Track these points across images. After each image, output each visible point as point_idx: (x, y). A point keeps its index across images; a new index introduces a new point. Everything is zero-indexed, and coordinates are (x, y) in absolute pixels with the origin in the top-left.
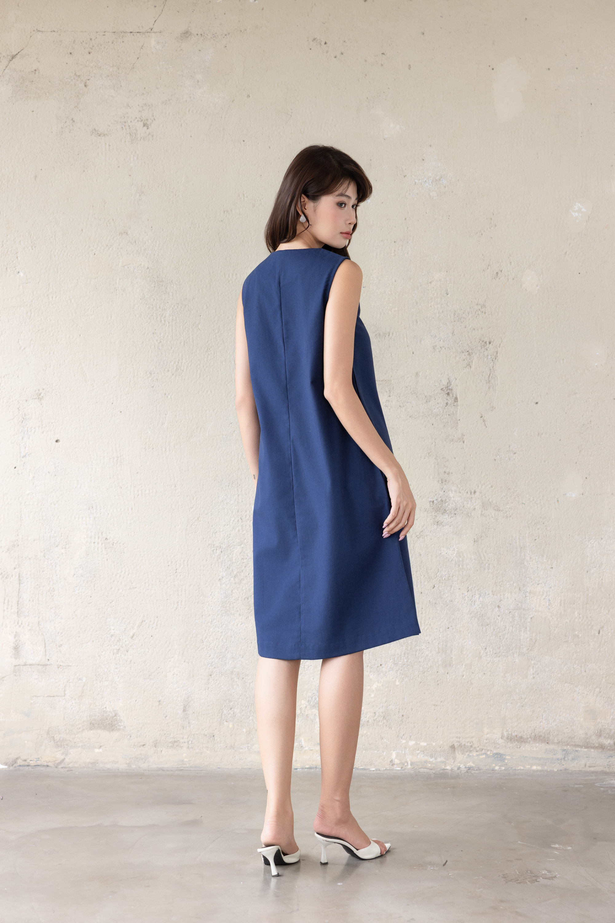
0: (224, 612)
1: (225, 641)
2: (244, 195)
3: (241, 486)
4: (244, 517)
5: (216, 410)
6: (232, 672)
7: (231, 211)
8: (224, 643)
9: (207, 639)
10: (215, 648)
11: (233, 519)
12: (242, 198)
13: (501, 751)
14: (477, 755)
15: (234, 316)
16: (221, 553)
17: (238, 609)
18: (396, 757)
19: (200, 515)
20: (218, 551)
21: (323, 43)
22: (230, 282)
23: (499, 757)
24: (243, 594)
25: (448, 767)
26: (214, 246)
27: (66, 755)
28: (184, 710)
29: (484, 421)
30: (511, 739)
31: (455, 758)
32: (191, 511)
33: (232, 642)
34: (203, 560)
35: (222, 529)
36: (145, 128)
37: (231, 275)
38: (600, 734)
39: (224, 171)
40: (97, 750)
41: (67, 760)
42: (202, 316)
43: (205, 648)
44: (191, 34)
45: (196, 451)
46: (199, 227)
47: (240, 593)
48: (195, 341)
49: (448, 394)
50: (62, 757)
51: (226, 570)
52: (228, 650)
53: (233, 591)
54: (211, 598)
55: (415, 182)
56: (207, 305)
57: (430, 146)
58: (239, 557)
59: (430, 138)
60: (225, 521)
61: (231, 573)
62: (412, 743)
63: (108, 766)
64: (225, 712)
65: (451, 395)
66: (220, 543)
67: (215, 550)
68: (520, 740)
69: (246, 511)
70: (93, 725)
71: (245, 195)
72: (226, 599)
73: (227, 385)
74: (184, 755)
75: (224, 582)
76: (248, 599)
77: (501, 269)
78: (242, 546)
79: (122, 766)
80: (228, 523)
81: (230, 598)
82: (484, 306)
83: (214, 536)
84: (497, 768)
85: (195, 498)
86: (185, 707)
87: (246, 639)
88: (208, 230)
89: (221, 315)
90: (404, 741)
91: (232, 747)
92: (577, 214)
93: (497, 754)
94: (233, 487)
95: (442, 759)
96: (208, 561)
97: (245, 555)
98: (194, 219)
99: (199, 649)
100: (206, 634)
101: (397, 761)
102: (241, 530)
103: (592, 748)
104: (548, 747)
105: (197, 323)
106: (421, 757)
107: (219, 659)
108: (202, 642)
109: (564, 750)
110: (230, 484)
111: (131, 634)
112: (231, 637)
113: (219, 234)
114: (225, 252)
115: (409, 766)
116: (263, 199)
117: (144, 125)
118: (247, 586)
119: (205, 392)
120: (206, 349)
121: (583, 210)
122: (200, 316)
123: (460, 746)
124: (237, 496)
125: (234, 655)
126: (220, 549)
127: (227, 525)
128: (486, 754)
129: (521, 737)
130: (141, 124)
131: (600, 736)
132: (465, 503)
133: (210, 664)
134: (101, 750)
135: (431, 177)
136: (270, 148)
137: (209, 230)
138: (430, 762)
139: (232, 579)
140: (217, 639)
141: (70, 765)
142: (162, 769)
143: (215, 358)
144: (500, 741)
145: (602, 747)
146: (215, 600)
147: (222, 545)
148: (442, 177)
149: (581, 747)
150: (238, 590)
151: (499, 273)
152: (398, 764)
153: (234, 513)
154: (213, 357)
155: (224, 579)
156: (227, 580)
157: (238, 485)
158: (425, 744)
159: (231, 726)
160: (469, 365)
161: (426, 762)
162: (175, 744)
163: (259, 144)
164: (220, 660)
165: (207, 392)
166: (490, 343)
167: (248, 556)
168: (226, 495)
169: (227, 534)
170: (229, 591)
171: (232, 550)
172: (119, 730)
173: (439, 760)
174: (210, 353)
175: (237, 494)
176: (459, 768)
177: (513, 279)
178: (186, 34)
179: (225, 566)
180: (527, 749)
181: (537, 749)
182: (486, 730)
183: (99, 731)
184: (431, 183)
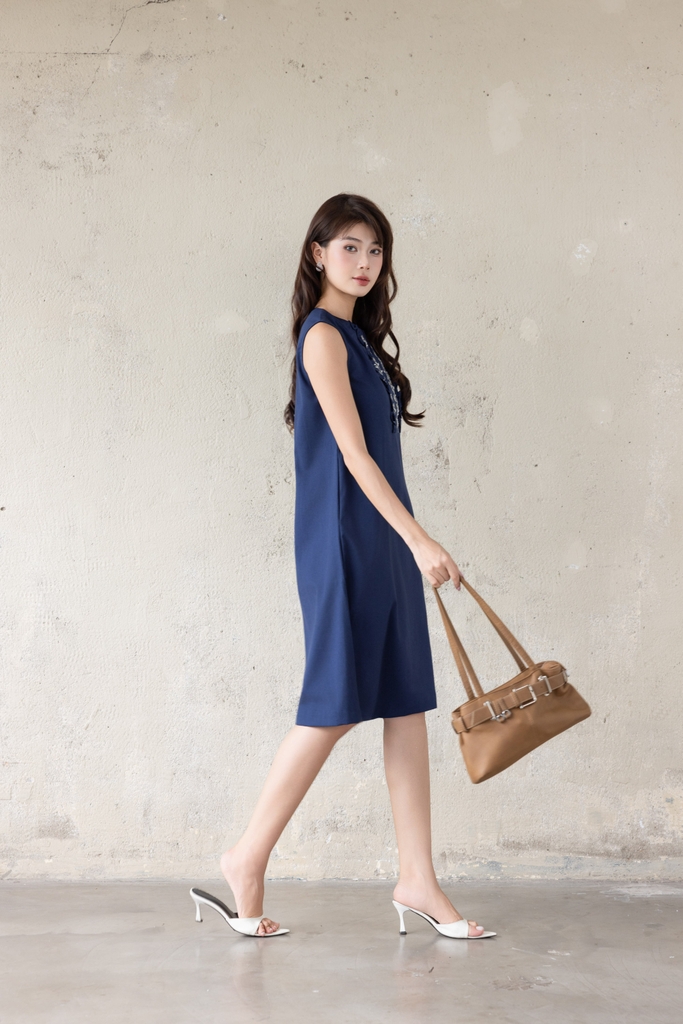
0: (189, 700)
2: (211, 235)
4: (212, 593)
5: (180, 474)
6: (198, 770)
7: (198, 252)
9: (170, 730)
10: (180, 741)
11: (199, 596)
12: (210, 238)
13: (497, 860)
14: (471, 864)
15: (200, 369)
16: (185, 634)
17: (205, 696)
18: (382, 867)
19: (163, 592)
20: (182, 632)
21: (300, 66)
22: (196, 331)
23: (495, 865)
24: (210, 680)
26: (178, 292)
27: (13, 866)
28: (144, 815)
29: (477, 485)
30: (507, 845)
31: (445, 868)
32: (152, 587)
34: (166, 642)
35: (187, 607)
36: (101, 160)
37: (197, 324)
38: (605, 839)
39: (189, 208)
40: (47, 861)
41: (14, 872)
42: (164, 370)
43: (168, 740)
44: (152, 56)
45: (158, 520)
46: (161, 270)
47: (207, 678)
48: (156, 397)
49: (438, 456)
50: (9, 869)
51: (191, 653)
52: (194, 743)
53: (200, 676)
54: (174, 684)
55: (404, 222)
56: (170, 357)
57: (419, 180)
58: (206, 638)
59: (419, 172)
60: (190, 598)
61: (197, 656)
63: (60, 878)
64: (190, 816)
65: (442, 457)
66: (185, 622)
67: (179, 631)
68: (518, 846)
69: (213, 587)
70: (43, 832)
71: (213, 235)
72: (191, 685)
74: (145, 865)
75: (189, 666)
77: (497, 317)
78: (210, 626)
79: (74, 876)
80: (194, 601)
81: (196, 684)
82: (478, 358)
83: (178, 615)
84: (492, 877)
85: (157, 572)
86: (145, 811)
87: (214, 730)
88: (171, 273)
89: (185, 368)
90: (390, 849)
91: (198, 856)
92: (580, 256)
93: (492, 862)
94: (199, 560)
96: (171, 643)
97: (213, 636)
98: (156, 262)
99: (161, 742)
100: (169, 725)
101: (382, 871)
102: (208, 609)
103: (596, 855)
104: (549, 854)
105: (159, 378)
107: (184, 753)
108: (164, 733)
109: (566, 858)
110: (196, 556)
111: (85, 725)
112: (197, 727)
113: (183, 278)
114: (191, 298)
116: (233, 239)
117: (100, 157)
118: (214, 670)
120: (169, 406)
121: (588, 251)
123: (452, 853)
124: (203, 569)
125: (201, 748)
126: (185, 630)
128: (480, 862)
129: (519, 844)
130: (97, 156)
131: (606, 841)
133: (174, 760)
134: (51, 861)
135: (420, 215)
136: (241, 182)
137: (173, 273)
139: (198, 663)
140: (181, 730)
141: (17, 877)
142: (120, 881)
144: (496, 848)
145: (608, 854)
146: (179, 687)
147: (187, 625)
148: (432, 215)
149: (585, 854)
150: (205, 675)
151: (495, 321)
152: (383, 874)
153: (200, 589)
154: (176, 415)
155: (189, 663)
156: (193, 664)
159: (196, 833)
160: (461, 424)
162: (134, 853)
163: (229, 178)
164: (185, 755)
165: (171, 454)
166: (484, 399)
167: (216, 637)
168: (192, 568)
169: (192, 613)
170: (195, 677)
171: (198, 630)
172: (72, 837)
174: (173, 410)
175: (204, 567)
176: (450, 878)
177: (510, 328)
178: (147, 56)
179: (190, 648)
180: (525, 857)
181: (536, 857)
182: (480, 836)
183: (49, 839)
184: (420, 221)
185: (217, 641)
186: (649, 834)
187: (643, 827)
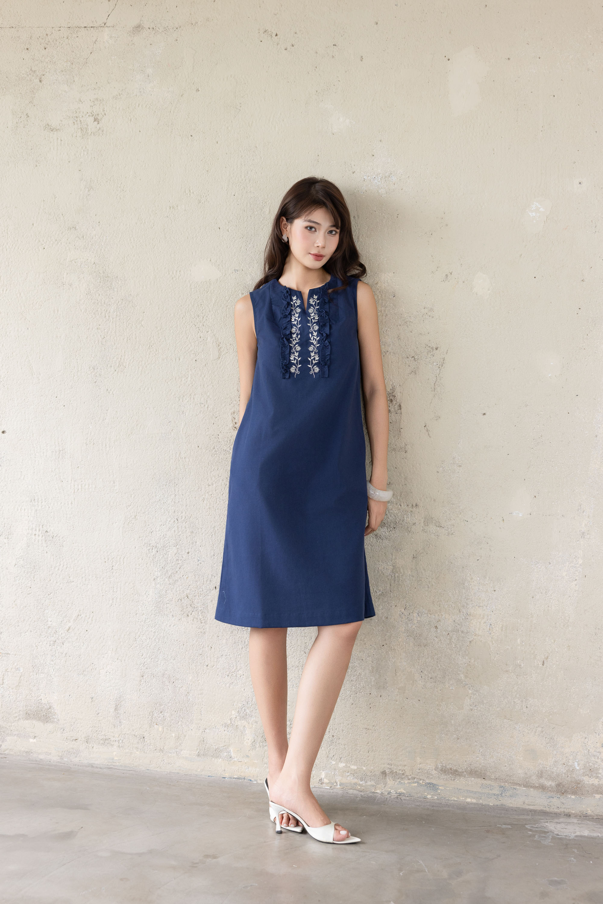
0: (157, 612)
1: (158, 641)
2: (190, 191)
3: (178, 485)
4: (180, 518)
5: (156, 408)
6: (164, 675)
7: (177, 206)
8: (157, 643)
9: (140, 638)
10: (148, 648)
11: (169, 520)
12: (188, 194)
13: (434, 782)
14: (409, 783)
15: (177, 313)
16: (156, 553)
17: (171, 610)
18: (326, 777)
19: (137, 514)
20: (153, 550)
21: (274, 35)
22: (174, 279)
23: (432, 786)
24: (176, 595)
25: (378, 791)
26: (159, 242)
28: (116, 709)
29: (427, 431)
30: (444, 771)
31: (385, 784)
32: (128, 509)
33: (164, 643)
34: (139, 559)
35: (158, 529)
36: (96, 123)
37: (175, 272)
38: (540, 775)
39: (171, 166)
40: (31, 740)
42: (145, 313)
43: (138, 646)
44: (143, 28)
45: (135, 448)
46: (145, 223)
47: (173, 594)
48: (138, 337)
51: (161, 570)
52: (160, 650)
53: (167, 592)
54: (145, 597)
55: (364, 179)
56: (150, 302)
57: (381, 141)
58: (174, 558)
59: (380, 133)
60: (161, 521)
61: (165, 574)
62: (342, 765)
63: (41, 757)
64: (155, 715)
65: (394, 402)
66: (156, 542)
67: (151, 550)
68: (455, 773)
69: (182, 512)
70: (28, 715)
71: (191, 191)
72: (160, 599)
73: (167, 383)
74: (115, 753)
75: (158, 581)
76: (181, 600)
77: (451, 272)
78: (178, 547)
79: (54, 758)
81: (164, 599)
82: (431, 310)
83: (150, 535)
84: (429, 797)
85: (133, 496)
86: (117, 706)
87: (178, 641)
88: (154, 226)
89: (164, 312)
90: (334, 763)
91: (161, 750)
92: (534, 214)
93: (429, 783)
94: (170, 487)
95: (373, 783)
96: (143, 560)
97: (180, 556)
98: (140, 215)
99: (132, 647)
100: (139, 633)
101: (326, 781)
102: (177, 532)
103: (531, 787)
104: (484, 782)
105: (140, 320)
106: (351, 780)
107: (152, 659)
108: (135, 640)
109: (501, 787)
110: (168, 483)
111: (67, 627)
112: (164, 637)
113: (164, 230)
114: (170, 248)
115: (338, 786)
116: (209, 195)
117: (95, 120)
118: (181, 587)
119: (146, 389)
120: (148, 346)
121: (542, 209)
122: (144, 312)
123: (392, 772)
124: (173, 496)
125: (166, 656)
126: (156, 549)
127: (164, 525)
128: (418, 782)
129: (456, 771)
130: (92, 119)
131: (541, 777)
132: (405, 516)
133: (143, 664)
134: (35, 740)
135: (380, 174)
136: (217, 143)
137: (155, 226)
138: (360, 785)
139: (167, 579)
140: (150, 638)
141: (6, 752)
142: (92, 766)
143: (157, 355)
144: (434, 772)
145: (543, 788)
146: (149, 600)
147: (157, 545)
148: (391, 174)
149: (520, 785)
150: (172, 591)
151: (449, 275)
152: (327, 784)
153: (170, 514)
154: (154, 354)
155: (158, 579)
156: (162, 580)
157: (175, 485)
158: (356, 768)
159: (160, 729)
160: (414, 372)
161: (355, 784)
162: (106, 741)
163: (207, 139)
164: (152, 660)
165: (148, 389)
166: (437, 349)
167: (183, 557)
168: (163, 494)
169: (163, 535)
170: (163, 591)
171: (168, 550)
172: (53, 722)
173: (369, 783)
174: (152, 350)
175: (174, 493)
176: (389, 793)
177: (464, 282)
178: (138, 28)
179: (160, 566)
180: (460, 782)
181: (474, 783)
182: (419, 760)
183: (34, 722)
184: (380, 179)
185: (184, 561)
186: (584, 774)
187: (578, 768)
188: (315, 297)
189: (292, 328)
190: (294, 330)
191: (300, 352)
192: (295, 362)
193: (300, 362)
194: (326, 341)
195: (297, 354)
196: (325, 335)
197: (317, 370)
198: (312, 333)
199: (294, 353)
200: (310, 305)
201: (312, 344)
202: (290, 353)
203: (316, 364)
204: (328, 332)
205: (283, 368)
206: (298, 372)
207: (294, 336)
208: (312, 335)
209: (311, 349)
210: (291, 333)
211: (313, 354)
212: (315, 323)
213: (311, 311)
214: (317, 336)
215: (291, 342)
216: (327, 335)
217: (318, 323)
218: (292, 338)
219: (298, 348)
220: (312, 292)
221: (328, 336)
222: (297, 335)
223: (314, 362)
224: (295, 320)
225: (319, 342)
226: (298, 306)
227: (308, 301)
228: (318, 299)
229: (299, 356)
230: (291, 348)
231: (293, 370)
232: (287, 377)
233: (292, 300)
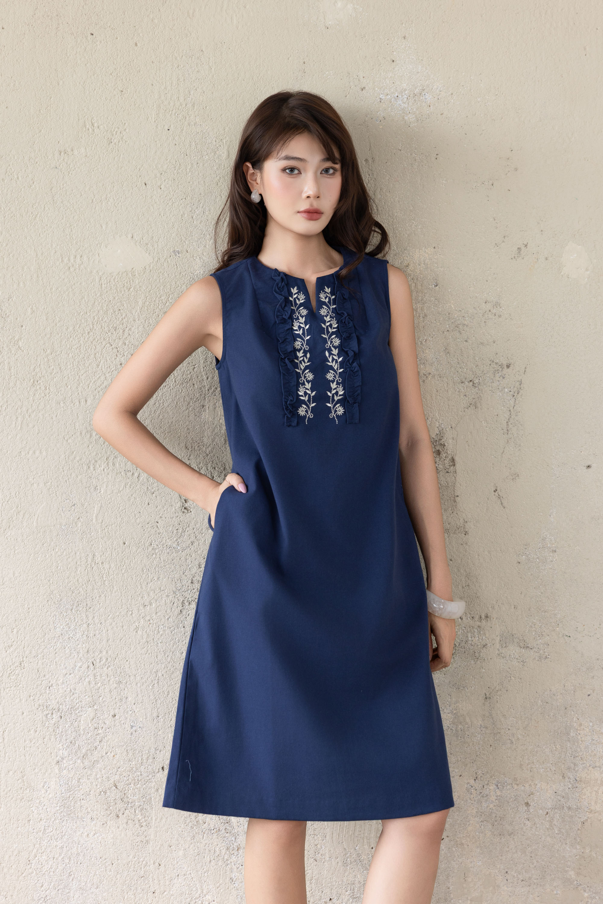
0: (65, 814)
1: (67, 861)
2: (93, 125)
3: (92, 609)
4: (98, 661)
5: (49, 483)
7: (72, 150)
8: (66, 865)
9: (37, 858)
10: (51, 873)
11: (79, 665)
12: (90, 130)
15: (78, 326)
16: (59, 719)
17: (89, 809)
19: (24, 659)
20: (54, 716)
22: (72, 269)
24: (97, 785)
26: (44, 210)
29: (499, 497)
32: (8, 652)
33: (79, 863)
34: (29, 731)
35: (61, 681)
37: (72, 258)
39: (58, 84)
42: (24, 327)
43: (35, 872)
45: (16, 552)
46: (18, 178)
47: (92, 783)
48: (13, 368)
51: (68, 747)
52: (73, 876)
53: (81, 780)
54: (43, 792)
55: (381, 99)
56: (32, 308)
57: (405, 37)
58: (90, 725)
59: (404, 25)
60: (66, 668)
61: (76, 752)
65: (443, 455)
66: (58, 702)
67: (49, 715)
69: (101, 652)
71: (96, 125)
72: (69, 794)
73: (67, 441)
75: (65, 765)
76: (105, 793)
77: (526, 243)
78: (95, 707)
80: (71, 672)
81: (76, 792)
83: (48, 692)
85: (15, 630)
87: (103, 858)
88: (33, 183)
89: (56, 324)
94: (78, 612)
96: (37, 733)
97: (100, 722)
98: (9, 165)
99: (23, 875)
100: (35, 850)
102: (93, 683)
105: (16, 339)
107: (58, 890)
108: (28, 862)
110: (74, 607)
112: (78, 854)
113: (51, 189)
114: (63, 219)
116: (125, 130)
118: (103, 772)
119: (31, 452)
120: (32, 381)
122: (22, 326)
124: (85, 626)
125: (83, 884)
126: (59, 713)
127: (71, 674)
132: (469, 635)
133: (43, 899)
135: (405, 90)
136: (136, 45)
137: (35, 183)
139: (79, 761)
140: (54, 858)
143: (48, 396)
146: (50, 796)
147: (61, 706)
148: (424, 90)
150: (88, 779)
151: (523, 248)
153: (81, 655)
154: (43, 395)
155: (65, 761)
156: (71, 762)
157: (88, 608)
163: (119, 38)
164: (60, 891)
165: (34, 452)
166: (508, 367)
167: (105, 723)
168: (68, 624)
169: (69, 689)
170: (74, 781)
171: (79, 714)
174: (38, 388)
175: (86, 622)
177: (547, 259)
179: (66, 740)
184: (405, 99)
185: (108, 730)
188: (328, 290)
189: (295, 340)
190: (298, 344)
191: (312, 382)
192: (306, 399)
193: (315, 399)
194: (355, 364)
195: (308, 386)
196: (351, 354)
197: (340, 411)
198: (330, 350)
199: (303, 384)
200: (321, 304)
201: (331, 368)
202: (298, 385)
203: (339, 401)
204: (356, 348)
205: (287, 408)
206: (310, 415)
207: (300, 354)
208: (330, 354)
209: (330, 376)
210: (295, 350)
211: (334, 386)
212: (333, 333)
213: (323, 311)
214: (339, 355)
215: (296, 366)
216: (355, 354)
217: (338, 334)
218: (297, 358)
219: (310, 376)
220: (322, 282)
221: (357, 355)
222: (305, 352)
223: (336, 398)
224: (300, 327)
225: (342, 365)
226: (301, 304)
227: (318, 298)
228: (332, 293)
229: (312, 390)
230: (298, 376)
231: (302, 411)
232: (294, 423)
233: (291, 294)
